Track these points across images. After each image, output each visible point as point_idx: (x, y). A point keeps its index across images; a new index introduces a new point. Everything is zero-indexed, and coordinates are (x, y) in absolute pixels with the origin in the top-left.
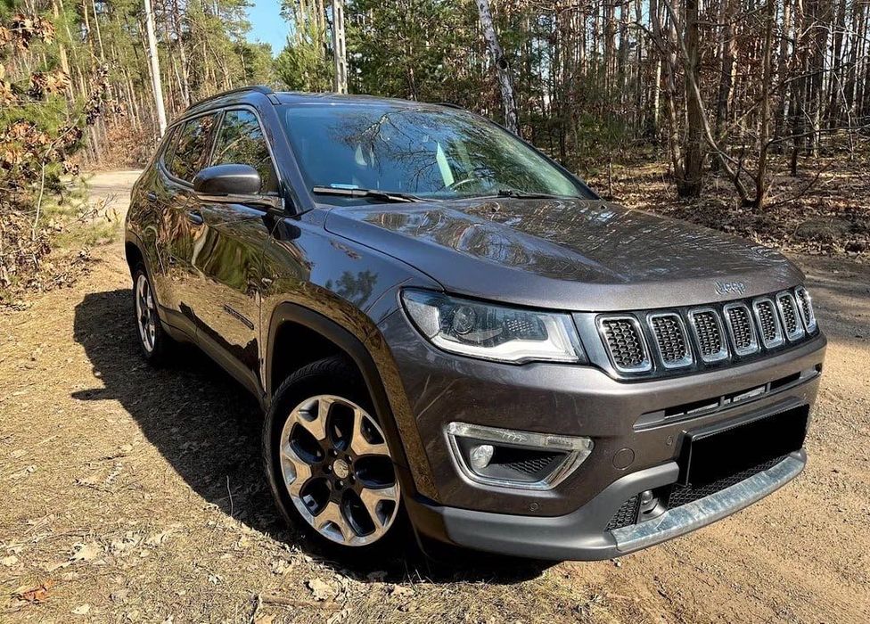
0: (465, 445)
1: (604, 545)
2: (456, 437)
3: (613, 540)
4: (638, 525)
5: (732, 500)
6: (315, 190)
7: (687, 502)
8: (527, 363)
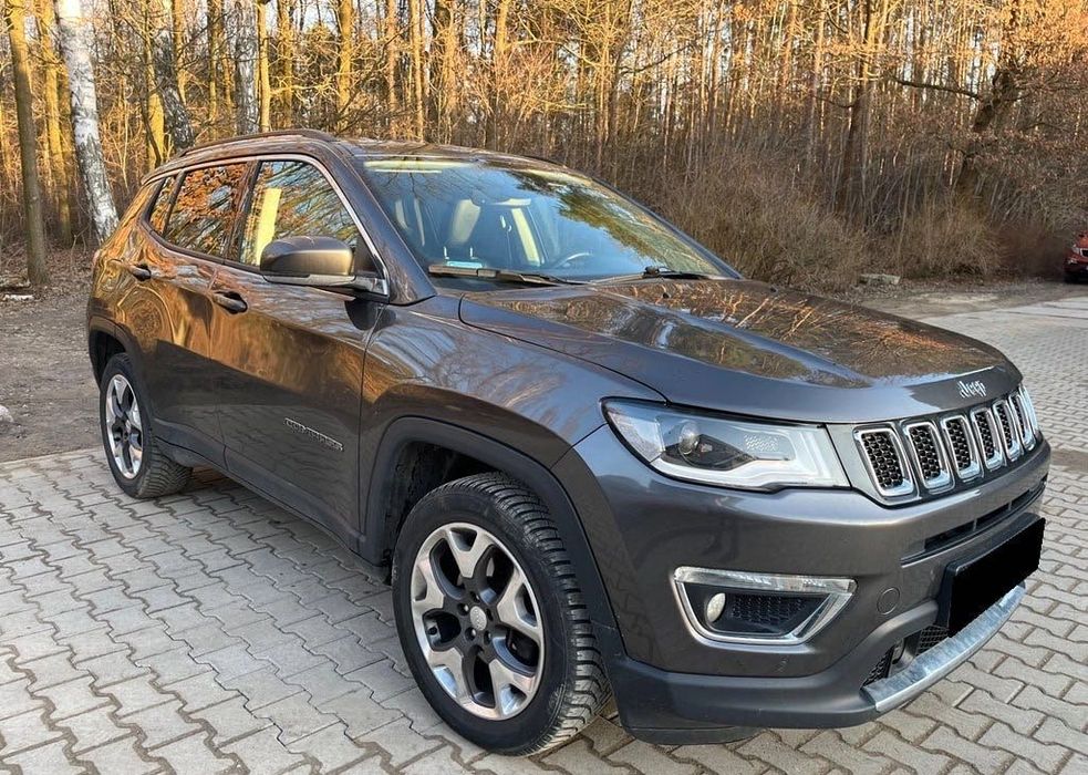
0: (699, 595)
1: (861, 707)
2: (685, 584)
3: (869, 700)
4: (889, 679)
5: (973, 639)
6: (432, 269)
7: (932, 645)
8: (776, 490)
